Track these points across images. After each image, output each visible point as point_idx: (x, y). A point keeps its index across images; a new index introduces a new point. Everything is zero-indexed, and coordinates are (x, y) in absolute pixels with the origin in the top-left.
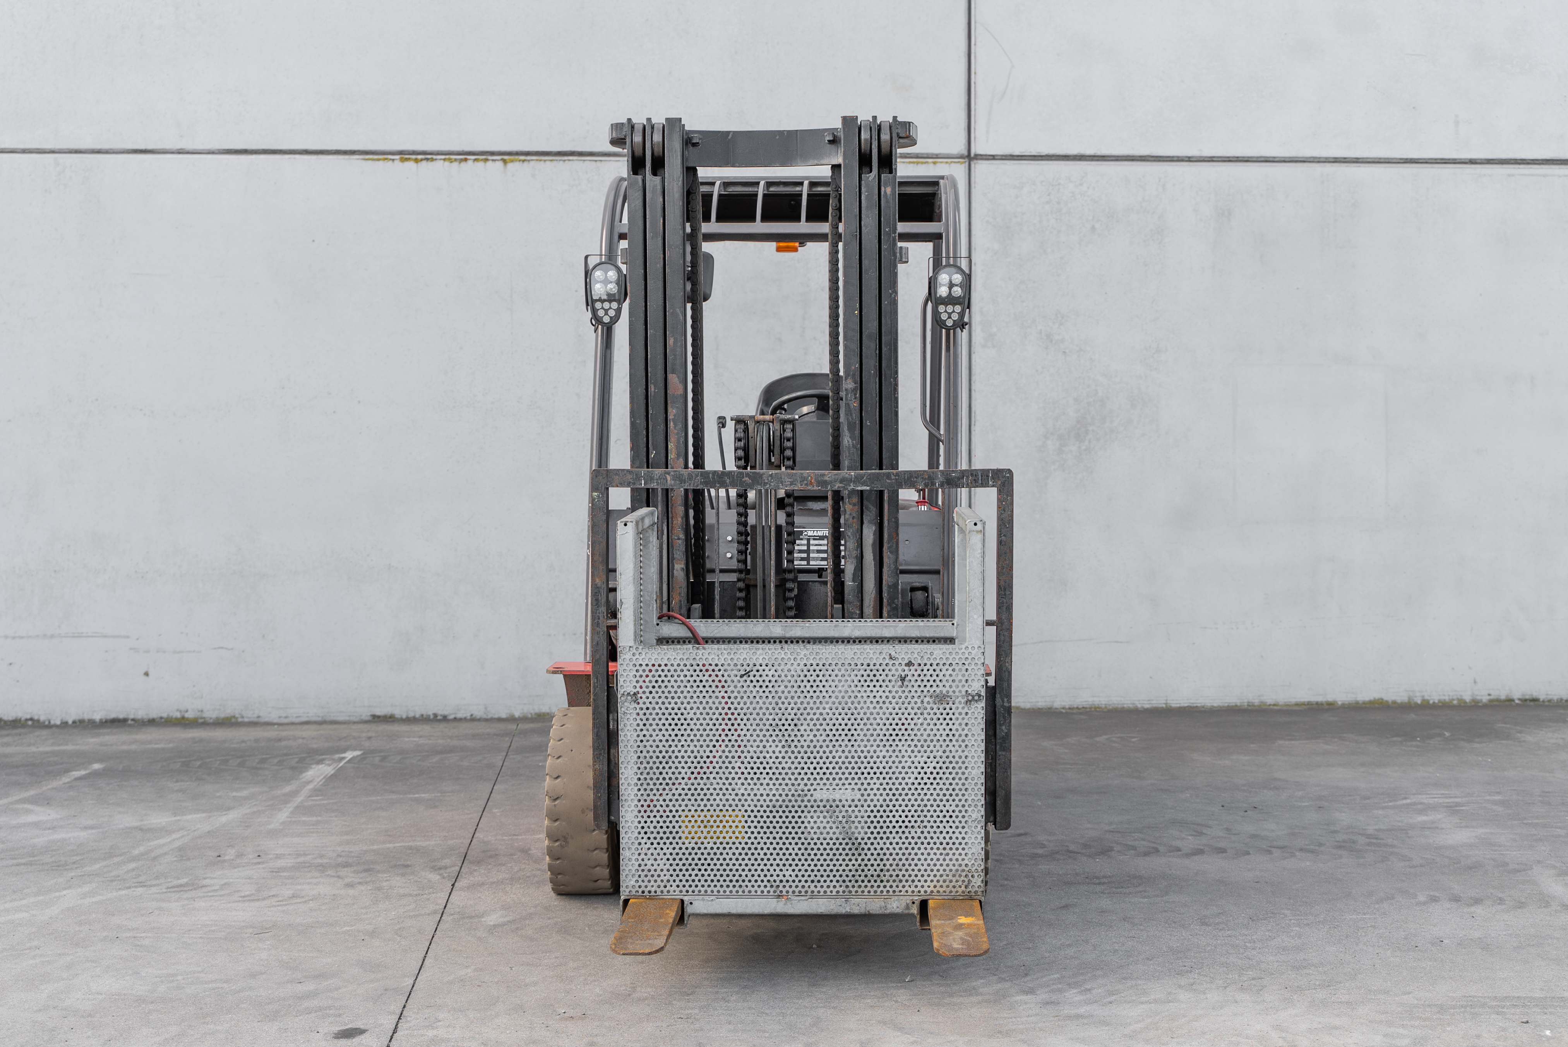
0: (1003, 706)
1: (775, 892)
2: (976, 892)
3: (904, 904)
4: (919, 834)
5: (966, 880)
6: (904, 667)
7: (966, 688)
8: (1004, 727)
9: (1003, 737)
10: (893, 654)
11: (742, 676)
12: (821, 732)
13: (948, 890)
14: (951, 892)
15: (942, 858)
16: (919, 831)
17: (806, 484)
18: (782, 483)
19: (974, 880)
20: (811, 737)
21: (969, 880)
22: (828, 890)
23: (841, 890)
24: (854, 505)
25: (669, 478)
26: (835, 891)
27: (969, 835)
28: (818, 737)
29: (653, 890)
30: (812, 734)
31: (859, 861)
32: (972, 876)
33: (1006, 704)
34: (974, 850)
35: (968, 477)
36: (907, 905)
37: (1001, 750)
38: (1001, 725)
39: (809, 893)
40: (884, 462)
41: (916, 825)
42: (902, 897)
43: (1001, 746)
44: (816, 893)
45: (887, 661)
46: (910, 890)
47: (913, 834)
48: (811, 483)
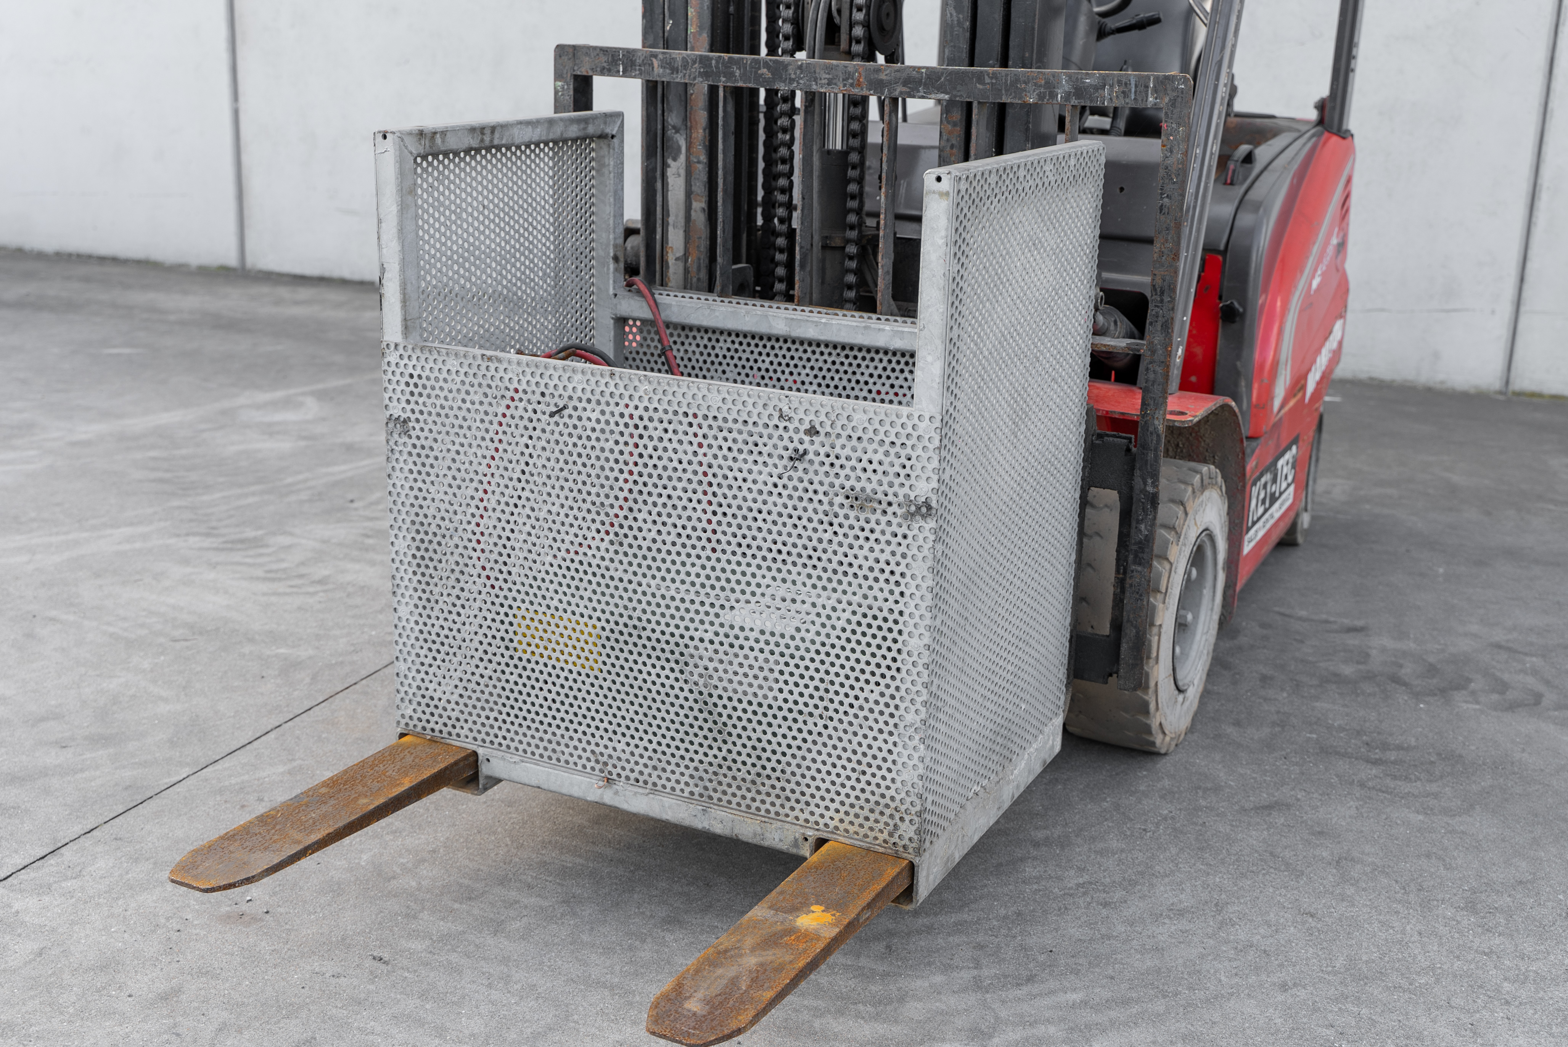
0: (1143, 491)
1: (602, 771)
2: (905, 847)
3: (791, 838)
4: (820, 728)
5: (891, 823)
6: (801, 435)
7: (906, 490)
8: (1143, 527)
9: (1140, 542)
10: (785, 409)
11: (552, 415)
12: (669, 528)
13: (862, 831)
14: (866, 836)
15: (854, 776)
16: (821, 723)
17: (852, 85)
18: (815, 80)
19: (903, 826)
20: (653, 534)
21: (895, 825)
22: (678, 787)
23: (697, 791)
24: (955, 125)
25: (656, 63)
26: (687, 790)
27: (900, 749)
28: (664, 536)
29: (437, 728)
30: (655, 529)
31: (724, 753)
32: (902, 819)
33: (1150, 489)
34: (905, 776)
35: (1112, 86)
36: (796, 840)
37: (1135, 563)
38: (1138, 522)
39: (650, 786)
40: (1012, 53)
41: (816, 713)
42: (787, 826)
43: (1136, 556)
44: (659, 788)
45: (776, 421)
46: (802, 817)
47: (810, 726)
48: (859, 84)
